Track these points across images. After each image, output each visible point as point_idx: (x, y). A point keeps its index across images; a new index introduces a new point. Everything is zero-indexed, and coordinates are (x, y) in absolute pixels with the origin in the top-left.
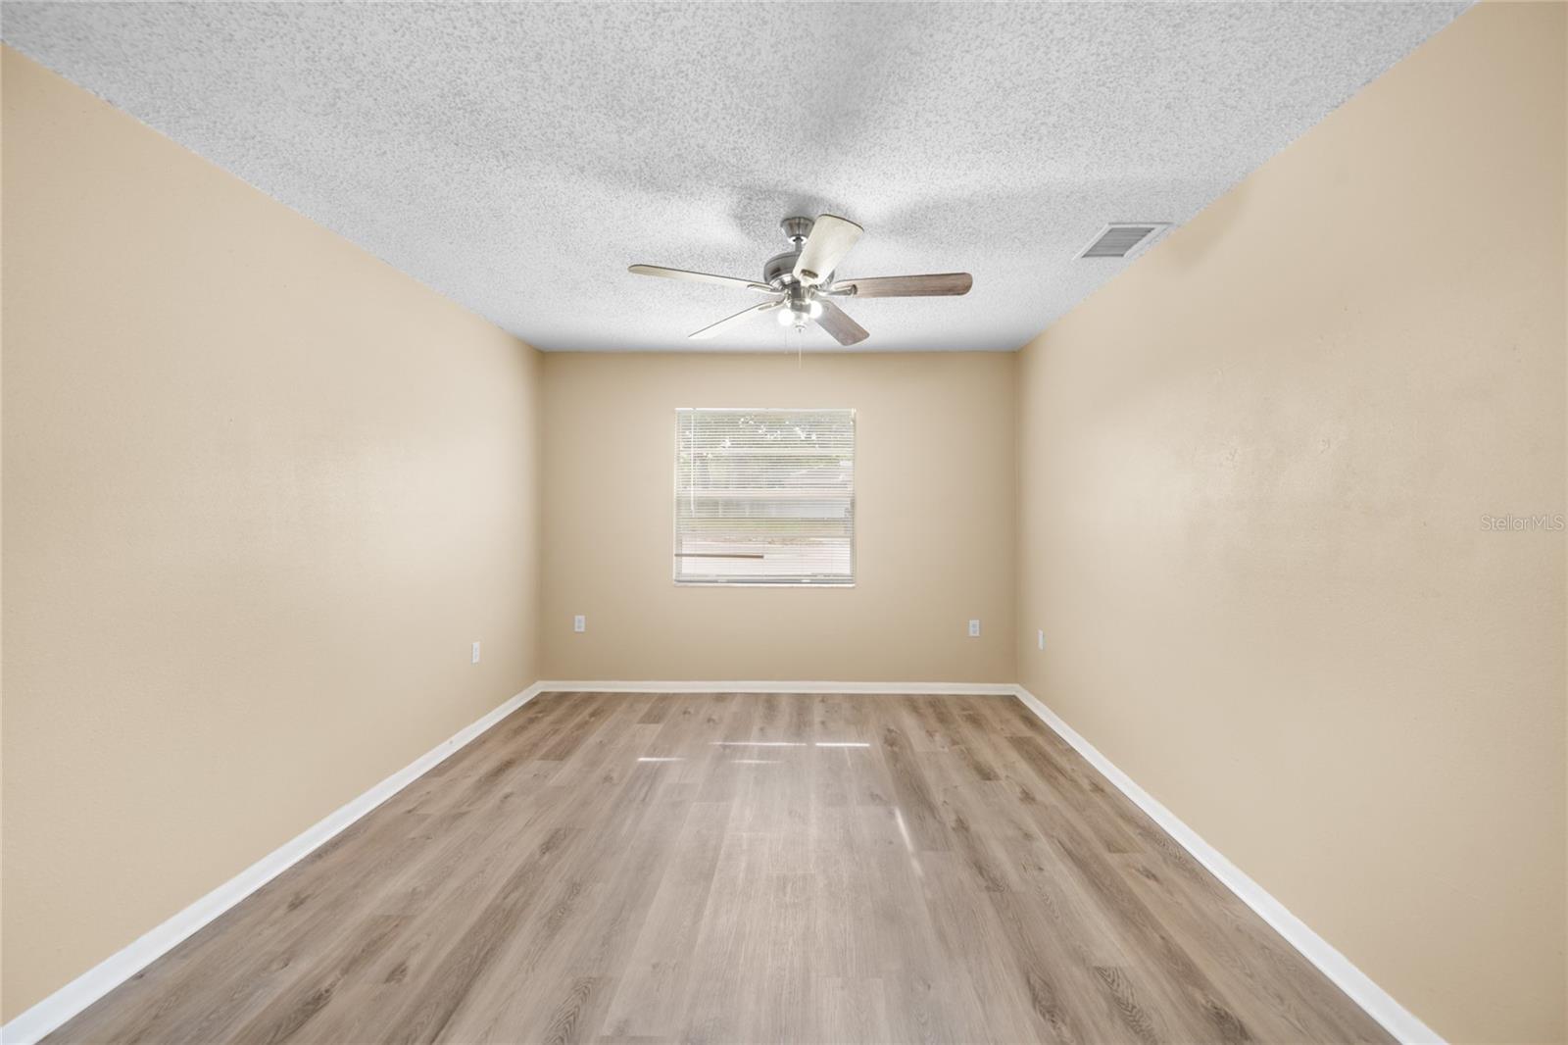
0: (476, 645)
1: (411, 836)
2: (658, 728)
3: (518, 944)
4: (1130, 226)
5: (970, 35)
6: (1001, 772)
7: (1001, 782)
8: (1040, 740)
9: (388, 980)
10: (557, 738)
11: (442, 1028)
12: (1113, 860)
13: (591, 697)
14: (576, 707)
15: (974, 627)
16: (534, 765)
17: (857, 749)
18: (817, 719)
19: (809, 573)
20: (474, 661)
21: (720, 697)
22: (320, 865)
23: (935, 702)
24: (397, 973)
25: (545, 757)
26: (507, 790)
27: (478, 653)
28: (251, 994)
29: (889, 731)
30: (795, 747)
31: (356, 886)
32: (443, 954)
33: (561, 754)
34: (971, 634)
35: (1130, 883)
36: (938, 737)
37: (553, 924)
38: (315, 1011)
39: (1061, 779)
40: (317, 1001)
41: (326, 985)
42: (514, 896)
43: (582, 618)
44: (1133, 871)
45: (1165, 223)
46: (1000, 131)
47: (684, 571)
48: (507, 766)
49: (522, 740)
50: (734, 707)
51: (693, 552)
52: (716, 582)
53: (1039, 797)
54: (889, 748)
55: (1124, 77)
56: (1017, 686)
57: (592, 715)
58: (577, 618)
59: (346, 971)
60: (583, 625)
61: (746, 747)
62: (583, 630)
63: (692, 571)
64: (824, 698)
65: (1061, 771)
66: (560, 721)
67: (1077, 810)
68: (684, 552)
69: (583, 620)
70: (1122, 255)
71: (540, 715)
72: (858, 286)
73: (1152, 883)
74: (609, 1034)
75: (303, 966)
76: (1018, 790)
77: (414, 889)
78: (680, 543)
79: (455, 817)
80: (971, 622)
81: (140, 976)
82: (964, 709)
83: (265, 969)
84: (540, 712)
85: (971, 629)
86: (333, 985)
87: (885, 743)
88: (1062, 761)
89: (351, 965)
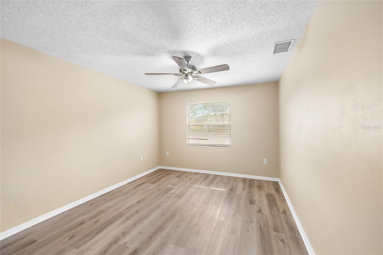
0: (142, 157)
1: (117, 195)
2: (178, 179)
3: (120, 221)
4: (282, 42)
5: (187, 6)
6: (257, 203)
7: (255, 205)
8: (276, 196)
9: (95, 223)
10: (156, 179)
11: (96, 234)
12: (273, 233)
13: (169, 170)
14: (164, 172)
15: (265, 161)
16: (148, 184)
17: (221, 191)
18: (216, 182)
19: (219, 144)
20: (141, 160)
21: (197, 174)
22: (100, 198)
23: (252, 181)
24: (97, 221)
25: (151, 183)
26: (139, 189)
27: (142, 159)
28: (75, 219)
29: (233, 187)
30: (206, 188)
31: (102, 204)
32: (106, 220)
33: (154, 183)
34: (264, 163)
35: (274, 241)
36: (245, 191)
37: (128, 218)
38: (81, 225)
39: (275, 207)
40: (82, 223)
41: (85, 221)
42: (126, 211)
43: (168, 152)
44: (278, 238)
45: (294, 39)
46: (217, 26)
47: (190, 143)
48: (143, 183)
49: (149, 178)
50: (198, 176)
51: (192, 138)
52: (196, 145)
53: (263, 212)
54: (230, 191)
55: (239, 4)
56: (279, 179)
57: (166, 175)
58: (167, 152)
59: (90, 219)
60: (168, 154)
61: (194, 186)
62: (168, 155)
63: (191, 142)
64: (222, 176)
65: (276, 205)
66: (159, 175)
67: (273, 217)
68: (190, 138)
69: (168, 153)
70: (287, 51)
71: (156, 173)
72: (201, 71)
73: (281, 244)
74: (122, 244)
75: (85, 216)
76: (258, 208)
77: (110, 206)
78: (189, 135)
79: (127, 193)
80: (264, 159)
81: (63, 212)
82: (259, 184)
83: (79, 216)
84: (157, 173)
85: (264, 161)
86: (86, 221)
87: (229, 190)
88: (279, 203)
89: (91, 218)
